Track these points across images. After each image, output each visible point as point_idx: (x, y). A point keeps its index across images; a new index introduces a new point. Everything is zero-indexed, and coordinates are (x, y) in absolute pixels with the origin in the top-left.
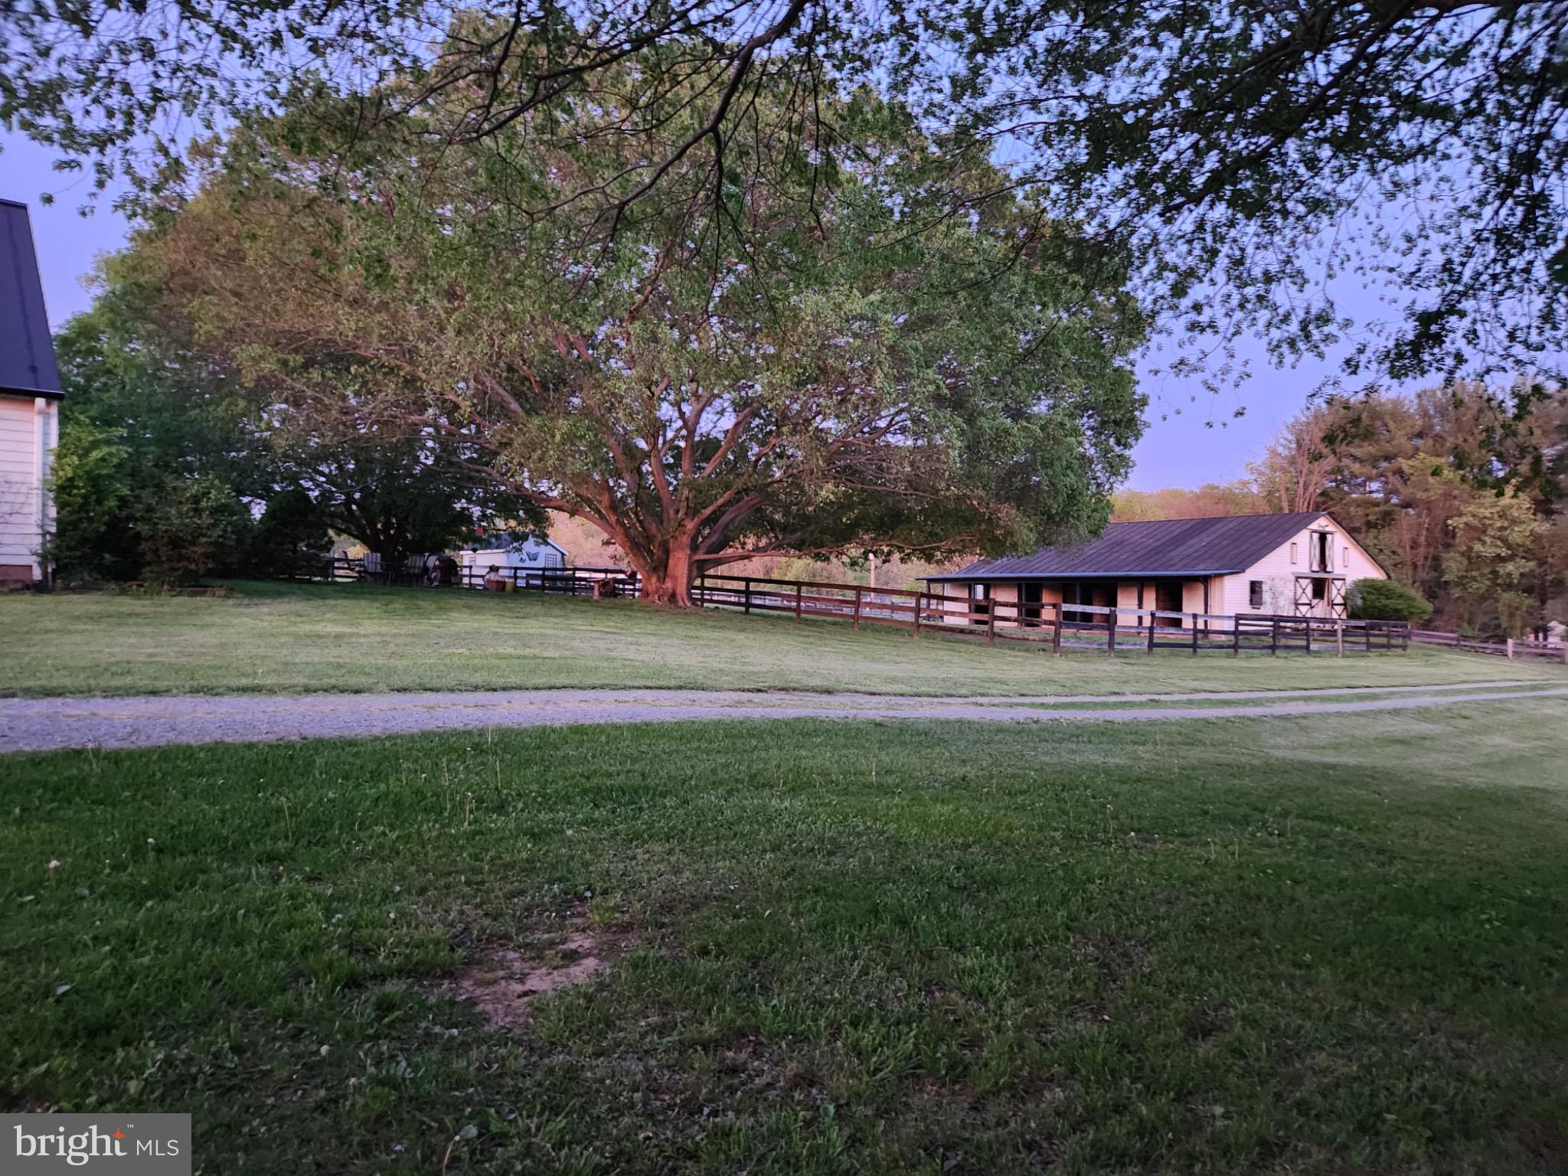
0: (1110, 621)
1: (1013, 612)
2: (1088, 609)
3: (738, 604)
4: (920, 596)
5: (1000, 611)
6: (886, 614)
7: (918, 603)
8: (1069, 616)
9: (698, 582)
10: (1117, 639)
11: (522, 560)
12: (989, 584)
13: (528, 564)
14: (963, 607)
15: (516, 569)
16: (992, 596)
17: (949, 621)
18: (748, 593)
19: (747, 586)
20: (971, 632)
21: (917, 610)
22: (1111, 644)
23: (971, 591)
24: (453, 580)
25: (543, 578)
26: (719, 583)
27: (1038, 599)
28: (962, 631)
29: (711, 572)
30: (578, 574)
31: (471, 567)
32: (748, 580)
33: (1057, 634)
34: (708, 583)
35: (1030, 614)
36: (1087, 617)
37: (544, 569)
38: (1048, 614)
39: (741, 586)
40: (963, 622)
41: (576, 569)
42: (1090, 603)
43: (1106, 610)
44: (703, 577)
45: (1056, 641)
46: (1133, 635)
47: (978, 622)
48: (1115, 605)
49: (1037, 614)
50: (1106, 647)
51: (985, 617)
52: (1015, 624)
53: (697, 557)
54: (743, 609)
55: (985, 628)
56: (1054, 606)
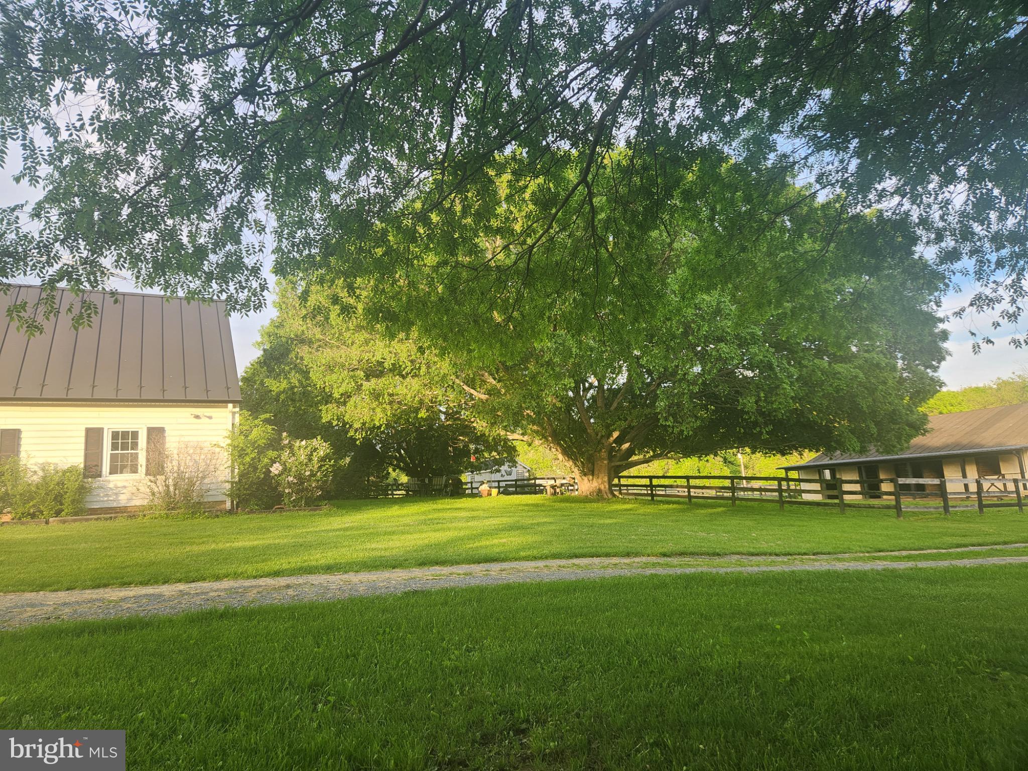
0: (942, 489)
1: (857, 487)
2: (921, 481)
3: (647, 495)
4: (779, 480)
5: (846, 487)
6: (756, 495)
7: (780, 485)
8: (906, 487)
9: (616, 481)
10: (950, 503)
11: (502, 476)
12: (833, 468)
13: (507, 478)
14: (816, 486)
15: (499, 482)
16: (838, 476)
17: (806, 497)
18: (651, 486)
19: (651, 482)
20: (826, 504)
21: (780, 490)
22: (946, 508)
23: (821, 473)
24: (460, 491)
25: (516, 486)
26: (631, 481)
27: (877, 476)
28: (818, 504)
29: (625, 473)
30: (538, 482)
31: (472, 483)
32: (651, 478)
33: (898, 501)
34: (623, 481)
35: (872, 489)
36: (921, 487)
37: (516, 481)
38: (886, 487)
39: (646, 482)
40: (818, 498)
41: (535, 479)
42: (921, 477)
43: (936, 481)
44: (619, 478)
45: (898, 507)
46: (962, 500)
47: (830, 497)
48: (943, 477)
49: (878, 488)
50: (942, 510)
51: (835, 493)
52: (860, 497)
53: (613, 464)
54: (650, 498)
55: (836, 501)
56: (892, 481)
